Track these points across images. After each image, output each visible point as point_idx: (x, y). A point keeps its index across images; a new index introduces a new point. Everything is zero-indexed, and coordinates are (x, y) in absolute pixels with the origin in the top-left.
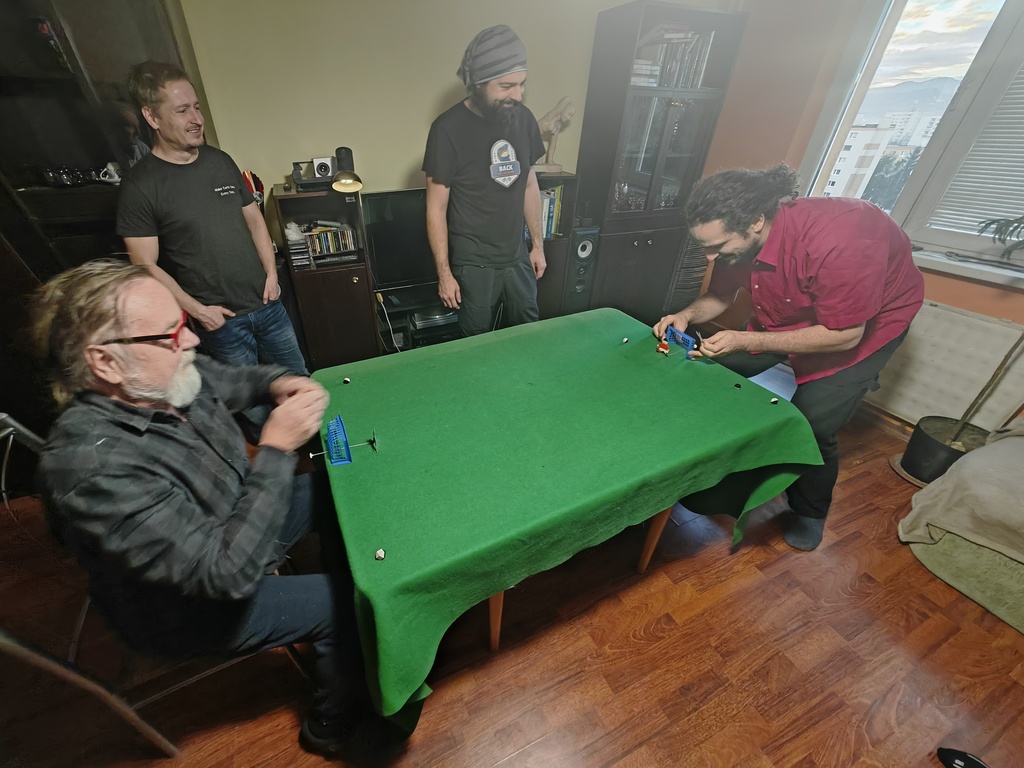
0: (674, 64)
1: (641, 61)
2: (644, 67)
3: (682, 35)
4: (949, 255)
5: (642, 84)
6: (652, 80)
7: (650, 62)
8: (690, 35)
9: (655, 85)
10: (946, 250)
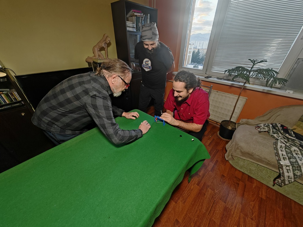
0: (140, 24)
1: (128, 22)
2: (130, 24)
3: (140, 14)
4: (218, 78)
5: (131, 30)
6: (134, 29)
7: (132, 23)
8: (142, 15)
9: (135, 31)
10: (216, 77)
